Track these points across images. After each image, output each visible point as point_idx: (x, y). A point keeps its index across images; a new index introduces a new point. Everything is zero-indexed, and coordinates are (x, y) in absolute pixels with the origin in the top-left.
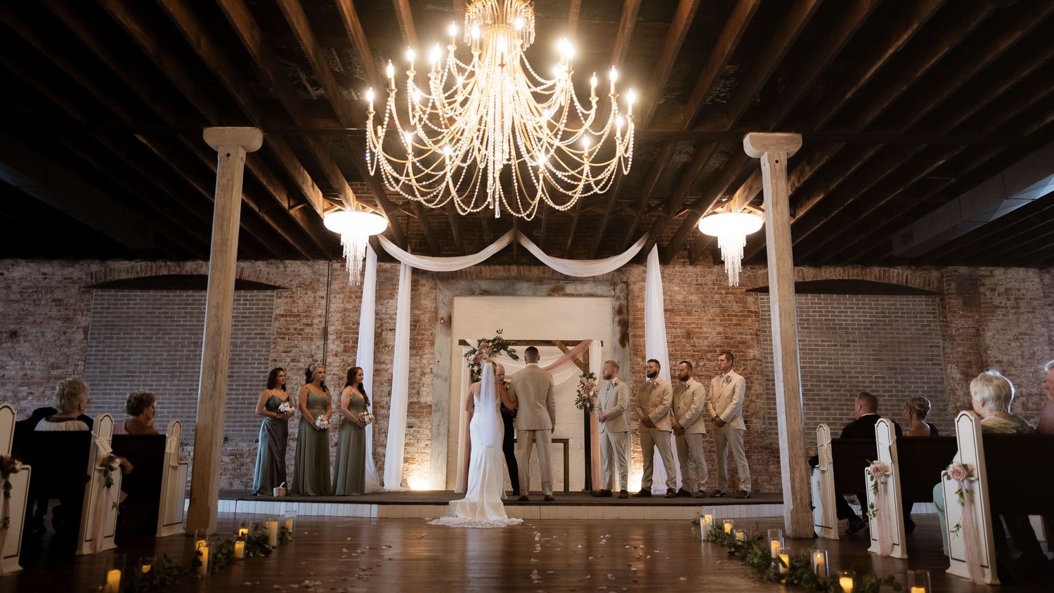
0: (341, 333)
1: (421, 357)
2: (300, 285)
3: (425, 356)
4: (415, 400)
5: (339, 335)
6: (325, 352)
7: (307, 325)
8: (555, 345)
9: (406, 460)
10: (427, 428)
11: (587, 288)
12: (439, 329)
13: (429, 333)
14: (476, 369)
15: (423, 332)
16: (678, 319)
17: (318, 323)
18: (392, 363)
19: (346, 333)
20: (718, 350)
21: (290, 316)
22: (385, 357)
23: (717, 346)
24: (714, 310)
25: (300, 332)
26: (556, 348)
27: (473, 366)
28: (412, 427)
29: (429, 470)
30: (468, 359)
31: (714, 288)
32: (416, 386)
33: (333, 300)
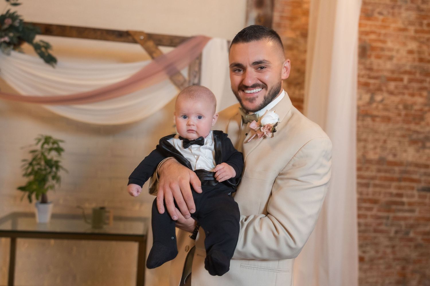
20: (406, 78)
23: (406, 72)
26: (137, 49)
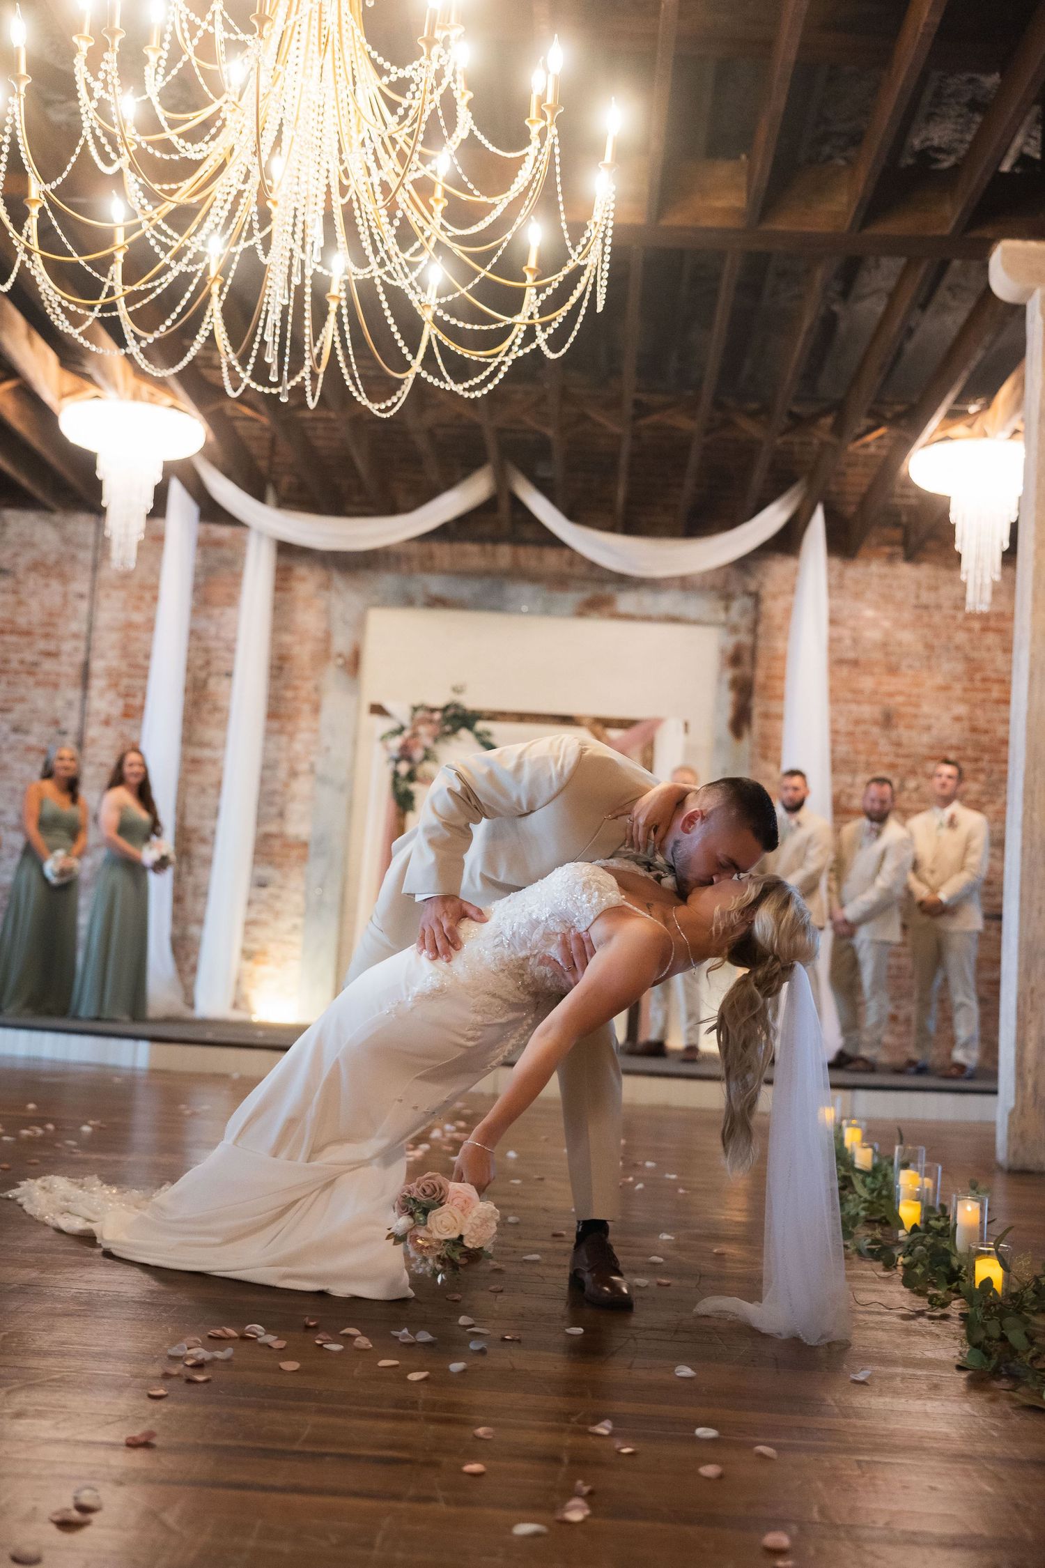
0: (120, 675)
1: (291, 737)
2: (35, 566)
3: (300, 736)
4: (272, 828)
5: (114, 678)
6: (84, 714)
7: (49, 654)
9: (248, 955)
10: (297, 890)
11: (667, 602)
12: (332, 676)
13: (309, 685)
14: (404, 768)
15: (297, 682)
16: (867, 683)
17: (71, 651)
18: (224, 745)
19: (130, 676)
21: (12, 632)
22: (210, 734)
24: (951, 667)
25: (31, 669)
27: (397, 761)
28: (263, 886)
29: (297, 979)
30: (388, 747)
31: (954, 618)
32: (277, 799)
33: (104, 603)
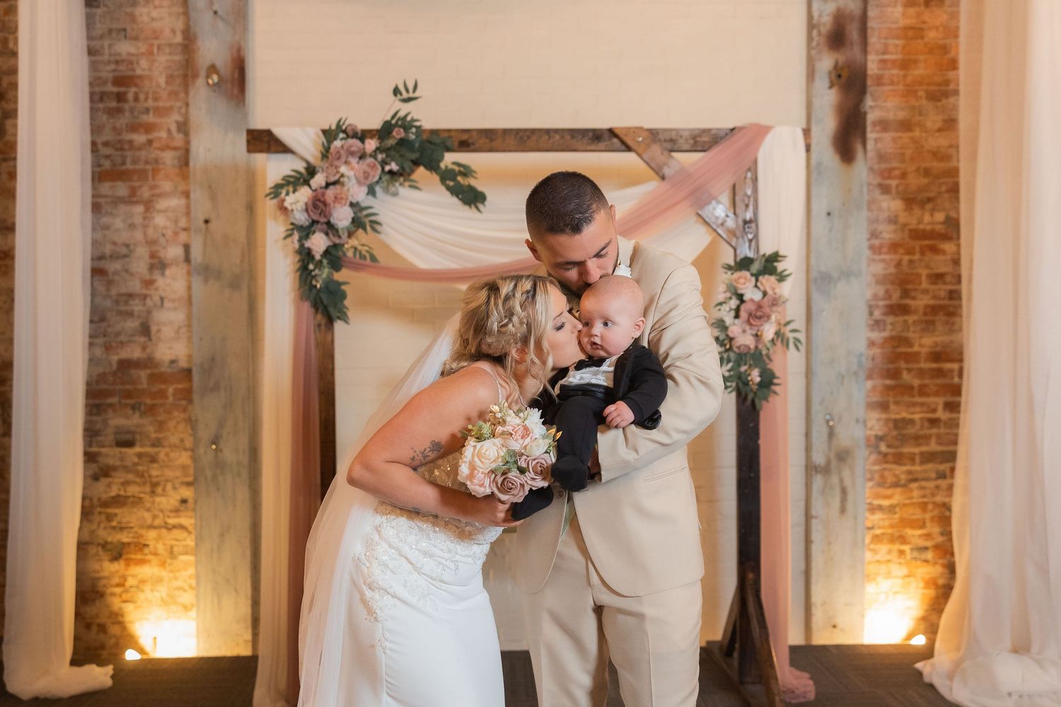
1: (149, 205)
3: (162, 204)
8: (629, 149)
10: (180, 446)
12: (203, 106)
13: (169, 122)
14: (319, 243)
15: (150, 118)
28: (130, 444)
29: (193, 583)
30: (283, 209)
32: (136, 306)
